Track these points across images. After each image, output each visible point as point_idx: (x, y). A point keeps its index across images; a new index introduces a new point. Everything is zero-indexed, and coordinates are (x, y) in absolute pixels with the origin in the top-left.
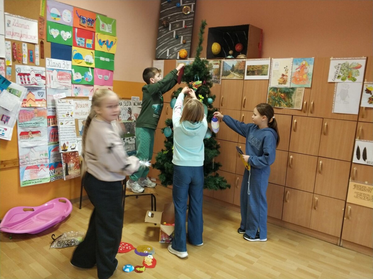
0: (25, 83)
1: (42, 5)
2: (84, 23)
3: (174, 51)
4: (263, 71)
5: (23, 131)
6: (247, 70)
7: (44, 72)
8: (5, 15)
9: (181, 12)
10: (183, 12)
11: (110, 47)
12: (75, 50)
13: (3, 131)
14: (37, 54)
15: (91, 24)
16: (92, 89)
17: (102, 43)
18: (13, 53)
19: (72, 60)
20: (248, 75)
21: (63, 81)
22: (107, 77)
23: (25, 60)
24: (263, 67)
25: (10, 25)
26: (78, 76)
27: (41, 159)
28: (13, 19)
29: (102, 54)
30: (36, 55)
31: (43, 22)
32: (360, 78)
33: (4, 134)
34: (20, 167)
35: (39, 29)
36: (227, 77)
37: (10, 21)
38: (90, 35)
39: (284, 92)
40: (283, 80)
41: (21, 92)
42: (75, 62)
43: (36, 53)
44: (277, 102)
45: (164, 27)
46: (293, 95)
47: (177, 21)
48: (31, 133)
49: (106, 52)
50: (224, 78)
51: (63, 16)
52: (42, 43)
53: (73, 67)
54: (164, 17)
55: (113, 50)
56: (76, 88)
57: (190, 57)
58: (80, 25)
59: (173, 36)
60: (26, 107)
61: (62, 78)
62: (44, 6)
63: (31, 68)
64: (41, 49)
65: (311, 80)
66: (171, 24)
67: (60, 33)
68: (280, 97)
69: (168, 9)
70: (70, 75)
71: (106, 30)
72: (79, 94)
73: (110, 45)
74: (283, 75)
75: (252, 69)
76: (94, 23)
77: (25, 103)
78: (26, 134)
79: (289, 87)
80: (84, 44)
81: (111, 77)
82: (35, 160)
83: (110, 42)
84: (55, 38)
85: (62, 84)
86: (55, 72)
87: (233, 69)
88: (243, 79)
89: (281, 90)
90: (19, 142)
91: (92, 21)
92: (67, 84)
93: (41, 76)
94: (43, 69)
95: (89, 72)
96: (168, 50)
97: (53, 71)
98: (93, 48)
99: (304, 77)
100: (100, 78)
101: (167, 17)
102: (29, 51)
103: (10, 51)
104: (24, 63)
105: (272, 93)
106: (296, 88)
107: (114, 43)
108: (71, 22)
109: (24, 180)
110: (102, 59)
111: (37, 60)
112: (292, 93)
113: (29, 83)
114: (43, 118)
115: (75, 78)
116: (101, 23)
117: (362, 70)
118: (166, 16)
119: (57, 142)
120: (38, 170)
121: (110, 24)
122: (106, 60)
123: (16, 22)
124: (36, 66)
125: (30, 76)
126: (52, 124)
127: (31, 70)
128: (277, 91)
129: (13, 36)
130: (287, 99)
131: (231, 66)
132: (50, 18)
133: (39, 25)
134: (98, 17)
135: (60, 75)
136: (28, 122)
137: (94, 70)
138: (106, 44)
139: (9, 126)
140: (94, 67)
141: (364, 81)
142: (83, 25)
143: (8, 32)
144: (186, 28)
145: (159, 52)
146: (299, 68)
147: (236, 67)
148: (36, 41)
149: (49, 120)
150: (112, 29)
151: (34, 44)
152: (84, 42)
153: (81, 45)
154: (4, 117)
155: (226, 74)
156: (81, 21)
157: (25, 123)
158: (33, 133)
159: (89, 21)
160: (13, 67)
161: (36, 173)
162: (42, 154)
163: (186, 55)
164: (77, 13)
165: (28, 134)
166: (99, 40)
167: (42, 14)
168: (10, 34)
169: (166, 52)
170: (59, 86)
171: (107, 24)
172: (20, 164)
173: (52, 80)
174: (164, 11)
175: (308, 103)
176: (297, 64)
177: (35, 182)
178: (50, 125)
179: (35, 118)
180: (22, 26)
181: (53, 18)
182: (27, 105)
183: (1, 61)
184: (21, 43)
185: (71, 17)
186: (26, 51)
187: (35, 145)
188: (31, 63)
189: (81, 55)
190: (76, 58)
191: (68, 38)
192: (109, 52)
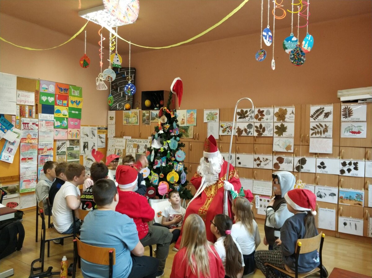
0: (26, 128)
2: (62, 91)
3: (122, 105)
5: (23, 157)
7: (38, 122)
8: (17, 91)
10: (127, 80)
12: (56, 108)
15: (66, 91)
16: (67, 131)
17: (73, 102)
18: (20, 112)
19: (55, 113)
21: (49, 127)
22: (77, 123)
23: (27, 115)
25: (19, 96)
26: (58, 123)
27: (32, 176)
28: (20, 92)
29: (73, 109)
30: (33, 112)
31: (37, 93)
32: (218, 120)
33: (8, 159)
34: (21, 180)
35: (36, 97)
36: (154, 121)
37: (19, 94)
38: (66, 98)
39: (184, 129)
40: (183, 122)
42: (56, 115)
43: (33, 111)
45: (115, 90)
46: (188, 130)
47: (123, 86)
48: (27, 159)
49: (76, 107)
50: (152, 121)
51: (49, 89)
52: (37, 105)
53: (55, 118)
54: (114, 84)
55: (80, 106)
56: (57, 131)
57: (133, 108)
58: (59, 93)
60: (26, 143)
61: (48, 125)
62: (39, 84)
63: (30, 120)
64: (36, 109)
65: (196, 121)
66: (120, 88)
67: (47, 98)
69: (117, 78)
70: (53, 123)
71: (75, 94)
72: (58, 134)
73: (78, 103)
74: (183, 119)
76: (68, 90)
77: (25, 140)
78: (25, 160)
79: (186, 126)
81: (79, 123)
82: (28, 176)
83: (78, 101)
84: (44, 101)
85: (48, 129)
86: (44, 121)
89: (182, 128)
90: (21, 164)
91: (66, 90)
92: (51, 129)
93: (35, 124)
94: (37, 120)
95: (65, 120)
96: (118, 104)
98: (68, 106)
99: (193, 120)
100: (72, 124)
101: (117, 84)
102: (29, 110)
103: (19, 111)
104: (26, 117)
106: (189, 126)
107: (81, 102)
108: (54, 91)
109: (22, 189)
110: (73, 112)
111: (34, 115)
112: (188, 129)
113: (28, 128)
115: (56, 125)
116: (72, 90)
117: (218, 116)
120: (30, 182)
121: (78, 90)
122: (76, 113)
123: (23, 94)
124: (33, 118)
125: (29, 124)
126: (41, 153)
128: (180, 128)
129: (21, 102)
130: (186, 133)
131: (156, 114)
132: (42, 90)
133: (35, 95)
134: (71, 87)
135: (47, 123)
136: (26, 152)
137: (68, 119)
138: (75, 103)
139: (12, 155)
140: (68, 117)
141: (219, 121)
142: (61, 93)
146: (190, 115)
147: (158, 115)
148: (34, 104)
149: (40, 151)
150: (79, 93)
151: (32, 106)
152: (62, 103)
153: (60, 105)
154: (9, 149)
155: (153, 119)
156: (60, 90)
157: (25, 152)
158: (29, 159)
159: (65, 90)
160: (20, 120)
161: (29, 184)
162: (33, 173)
163: (130, 107)
164: (58, 86)
166: (71, 100)
167: (37, 88)
168: (19, 101)
169: (117, 105)
170: (46, 130)
171: (76, 90)
172: (21, 178)
173: (42, 126)
175: (196, 134)
176: (189, 113)
177: (28, 190)
179: (31, 150)
180: (26, 96)
181: (44, 90)
182: (27, 141)
183: (13, 116)
184: (25, 106)
185: (54, 89)
186: (28, 110)
187: (29, 167)
188: (30, 117)
189: (60, 110)
190: (57, 113)
191: (52, 101)
192: (78, 108)
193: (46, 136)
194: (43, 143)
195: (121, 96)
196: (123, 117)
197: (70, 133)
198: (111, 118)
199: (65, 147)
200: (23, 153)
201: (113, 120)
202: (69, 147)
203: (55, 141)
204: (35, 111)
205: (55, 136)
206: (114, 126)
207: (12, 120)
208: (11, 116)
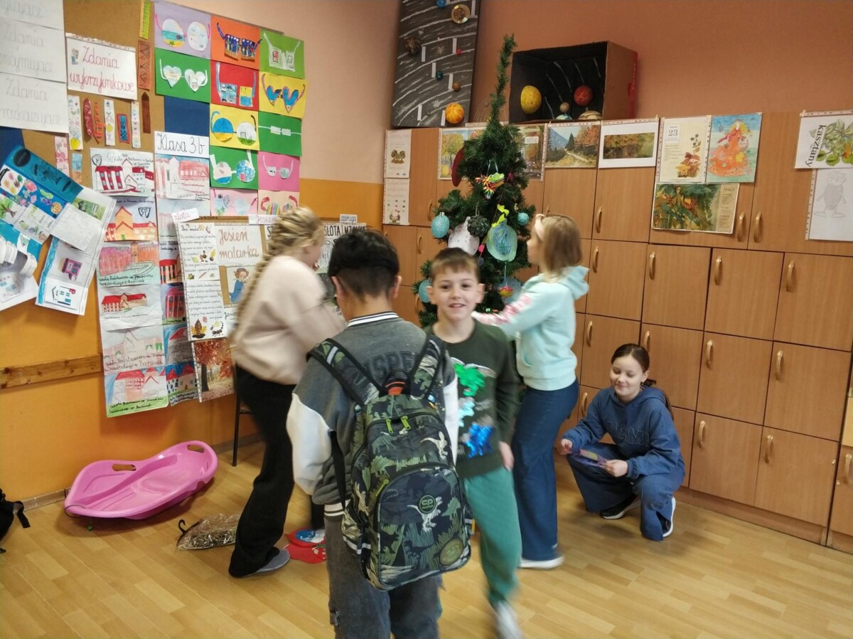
0: (112, 187)
1: (144, 13)
2: (234, 50)
3: (434, 109)
4: (641, 147)
5: (108, 294)
6: (604, 147)
7: (152, 164)
8: (66, 38)
9: (449, 20)
10: (453, 18)
11: (292, 104)
12: (217, 112)
13: (68, 295)
14: (135, 124)
15: (250, 52)
16: (255, 200)
17: (274, 94)
18: (84, 122)
19: (211, 134)
20: (606, 157)
21: (192, 182)
22: (287, 171)
23: (111, 136)
24: (641, 137)
25: (76, 60)
26: (223, 171)
27: (148, 356)
28: (83, 46)
29: (275, 119)
30: (133, 126)
31: (146, 52)
33: (69, 301)
34: (106, 373)
35: (139, 67)
36: (558, 164)
37: (77, 52)
38: (247, 76)
39: (692, 196)
40: (689, 167)
41: (103, 209)
42: (217, 138)
43: (133, 120)
44: (675, 218)
45: (410, 55)
46: (714, 201)
47: (439, 39)
48: (125, 297)
49: (282, 114)
50: (550, 165)
51: (189, 37)
52: (145, 99)
53: (212, 149)
54: (409, 32)
55: (297, 111)
56: (220, 197)
57: (470, 120)
58: (226, 55)
59: (430, 74)
60: (114, 241)
61: (189, 176)
62: (148, 16)
63: (123, 155)
64: (143, 112)
65: (755, 165)
66: (426, 46)
67: (183, 74)
68: (683, 208)
69: (418, 13)
70: (206, 169)
71: (281, 64)
72: (226, 210)
73: (291, 98)
74: (689, 156)
75: (617, 143)
76: (255, 48)
77: (112, 233)
78: (116, 303)
79: (703, 183)
80: (235, 97)
81: (296, 172)
82: (135, 359)
83: (291, 92)
84: (172, 85)
85: (189, 188)
86: (174, 161)
87: (572, 144)
88: (596, 168)
89: (684, 191)
90: (102, 319)
91: (251, 46)
92: (201, 189)
93: (144, 171)
94: (149, 155)
95: (248, 160)
96: (420, 107)
97: (170, 159)
98: (256, 107)
100: (271, 174)
101: (417, 31)
102: (118, 116)
103: (78, 118)
104: (108, 143)
105: (665, 197)
106: (719, 184)
107: (300, 94)
108: (206, 48)
109: (115, 402)
110: (275, 130)
111: (136, 136)
112: (711, 195)
114: (150, 265)
115: (217, 176)
116: (271, 49)
118: (414, 30)
119: (181, 319)
120: (142, 380)
121: (291, 51)
122: (283, 134)
123: (90, 52)
124: (133, 148)
125: (121, 172)
126: (170, 278)
127: (124, 158)
128: (675, 192)
129: (85, 85)
130: (699, 212)
131: (568, 138)
132: (161, 43)
133: (138, 59)
134: (265, 35)
135: (185, 169)
136: (120, 274)
137: (258, 156)
138: (282, 97)
139: (79, 284)
140: (259, 149)
142: (233, 56)
143: (72, 76)
144: (459, 55)
145: (399, 111)
146: (726, 138)
147: (578, 140)
148: (133, 94)
149: (164, 270)
150: (295, 62)
151: (130, 101)
152: (235, 94)
153: (228, 101)
154: (69, 264)
155: (556, 155)
156: (228, 46)
157: (113, 276)
158: (131, 298)
159: (245, 45)
160: (85, 153)
161: (139, 387)
162: (151, 346)
163: (461, 116)
164: (219, 29)
165: (119, 302)
166: (266, 89)
167: (144, 33)
168: (78, 80)
169: (417, 110)
170: (182, 193)
171: (284, 51)
172: (105, 367)
173: (169, 179)
174: (409, 17)
175: (748, 219)
176: (721, 130)
177: (138, 407)
178: (165, 281)
179: (134, 265)
180: (102, 61)
181: (168, 41)
182: (117, 236)
183: (58, 139)
184: (100, 98)
185: (205, 38)
186: (113, 116)
187: (135, 325)
188: (123, 144)
189: (229, 123)
190: (218, 131)
191: (200, 84)
192: (290, 115)
195: (430, 77)
196: (440, 150)
197: (266, 205)
198: (398, 157)
200: (108, 277)
201: (402, 162)
204: (138, 121)
206: (406, 186)
207: (56, 155)
208: (51, 136)
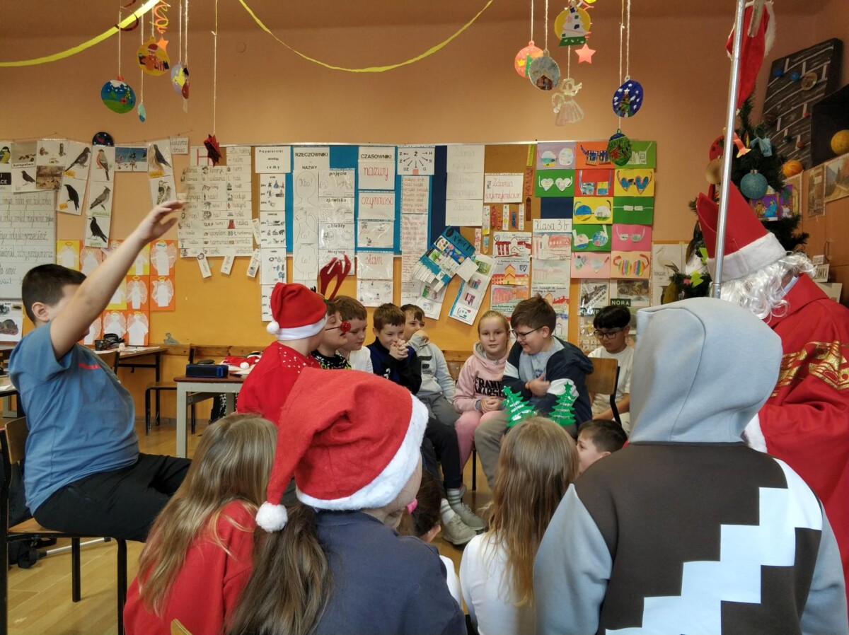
0: (503, 254)
1: (530, 151)
2: (594, 159)
7: (530, 239)
8: (484, 176)
10: (803, 88)
11: (643, 187)
12: (578, 202)
13: (466, 313)
15: (607, 158)
16: (609, 257)
17: (626, 183)
18: (491, 218)
19: (574, 216)
21: (557, 249)
22: (639, 236)
23: (506, 225)
25: (489, 186)
26: (585, 239)
28: (491, 178)
29: (629, 200)
30: (520, 217)
31: (530, 174)
33: (466, 316)
35: (525, 182)
36: (832, 198)
37: (490, 182)
38: (605, 175)
41: (490, 266)
42: (579, 219)
43: (520, 214)
47: (793, 108)
49: (635, 196)
50: (827, 199)
51: (560, 159)
52: (528, 202)
53: (574, 226)
55: (648, 192)
56: (579, 257)
58: (587, 164)
59: (782, 140)
60: (503, 285)
61: (556, 245)
62: (532, 153)
63: (513, 235)
64: (527, 209)
66: (782, 117)
67: (554, 182)
69: (778, 91)
70: (569, 239)
71: (635, 161)
72: (583, 266)
73: (642, 184)
77: (502, 280)
80: (593, 190)
81: (648, 236)
83: (642, 180)
84: (546, 190)
85: (555, 252)
86: (546, 236)
87: (839, 177)
92: (564, 253)
93: (525, 244)
94: (529, 234)
95: (603, 231)
97: (543, 235)
98: (611, 193)
100: (623, 239)
102: (511, 213)
103: (488, 217)
104: (504, 229)
107: (649, 179)
108: (572, 163)
110: (627, 208)
111: (521, 224)
113: (508, 254)
115: (576, 244)
118: (774, 106)
121: (643, 150)
122: (636, 210)
123: (498, 180)
124: (519, 231)
125: (510, 245)
127: (513, 237)
129: (494, 199)
132: (541, 166)
133: (525, 179)
135: (553, 241)
136: (504, 305)
137: (613, 227)
138: (635, 184)
139: (474, 308)
140: (612, 223)
142: (593, 164)
143: (487, 195)
144: (807, 117)
147: (843, 172)
148: (520, 200)
150: (647, 158)
151: (518, 204)
152: (593, 188)
153: (588, 193)
154: (469, 297)
156: (589, 158)
157: (500, 305)
159: (602, 155)
160: (490, 235)
166: (621, 179)
167: (529, 163)
168: (490, 197)
170: (550, 256)
171: (637, 151)
173: (541, 247)
179: (514, 300)
180: (505, 184)
181: (545, 164)
182: (505, 282)
183: (477, 230)
184: (501, 205)
185: (572, 157)
186: (508, 214)
188: (514, 229)
189: (588, 208)
190: (580, 214)
191: (566, 186)
192: (643, 195)
193: (551, 269)
194: (542, 286)
197: (618, 262)
199: (604, 298)
200: (497, 305)
202: (615, 297)
203: (574, 281)
204: (523, 214)
205: (574, 268)
207: (475, 238)
208: (473, 229)
